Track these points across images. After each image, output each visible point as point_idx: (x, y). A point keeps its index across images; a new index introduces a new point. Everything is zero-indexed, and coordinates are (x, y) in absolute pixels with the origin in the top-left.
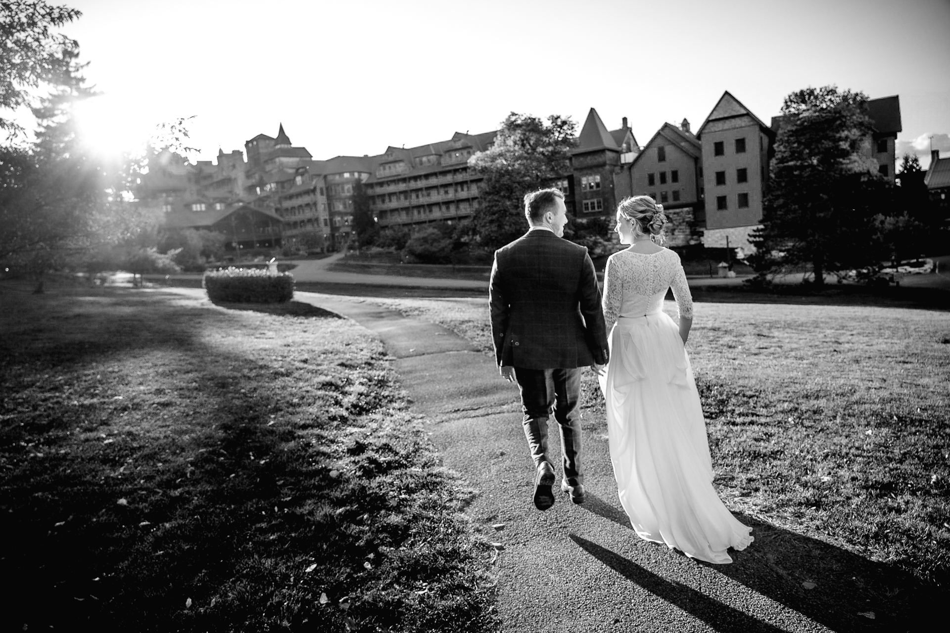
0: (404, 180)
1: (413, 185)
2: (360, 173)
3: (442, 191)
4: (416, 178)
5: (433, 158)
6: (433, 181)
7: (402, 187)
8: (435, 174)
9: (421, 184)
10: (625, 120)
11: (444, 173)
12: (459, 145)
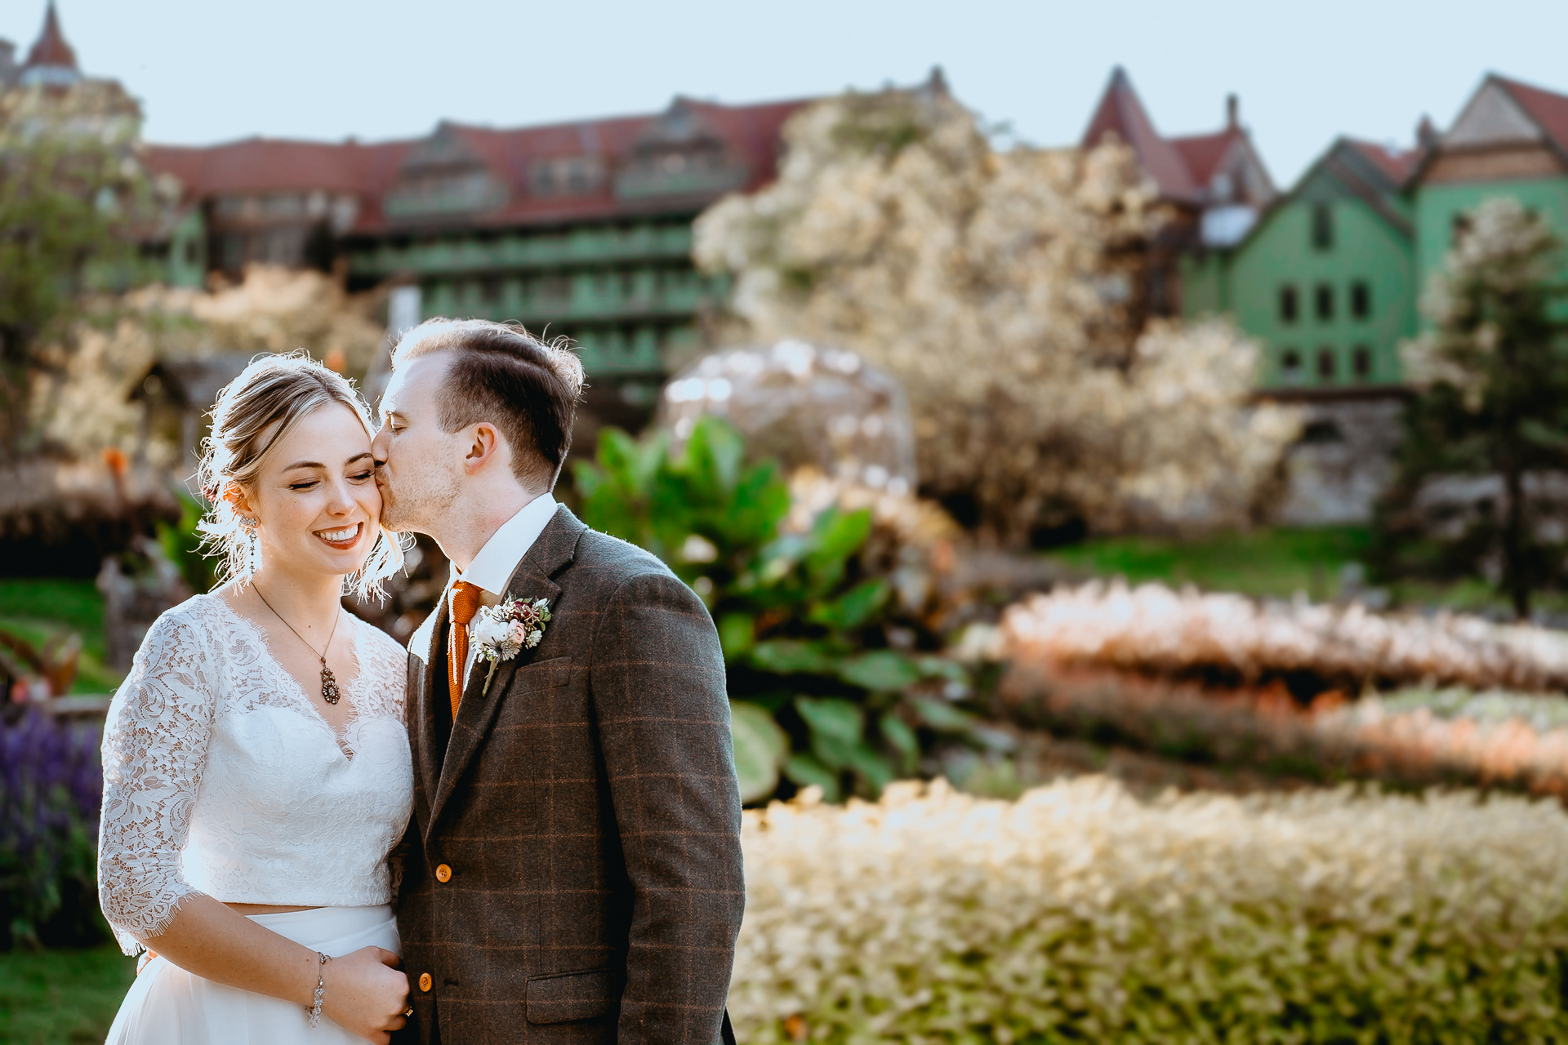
0: (486, 235)
1: (512, 253)
2: (332, 196)
3: (613, 283)
4: (526, 232)
5: (592, 170)
6: (584, 247)
7: (472, 257)
8: (594, 225)
9: (540, 252)
10: (1232, 104)
11: (625, 223)
12: (681, 131)
